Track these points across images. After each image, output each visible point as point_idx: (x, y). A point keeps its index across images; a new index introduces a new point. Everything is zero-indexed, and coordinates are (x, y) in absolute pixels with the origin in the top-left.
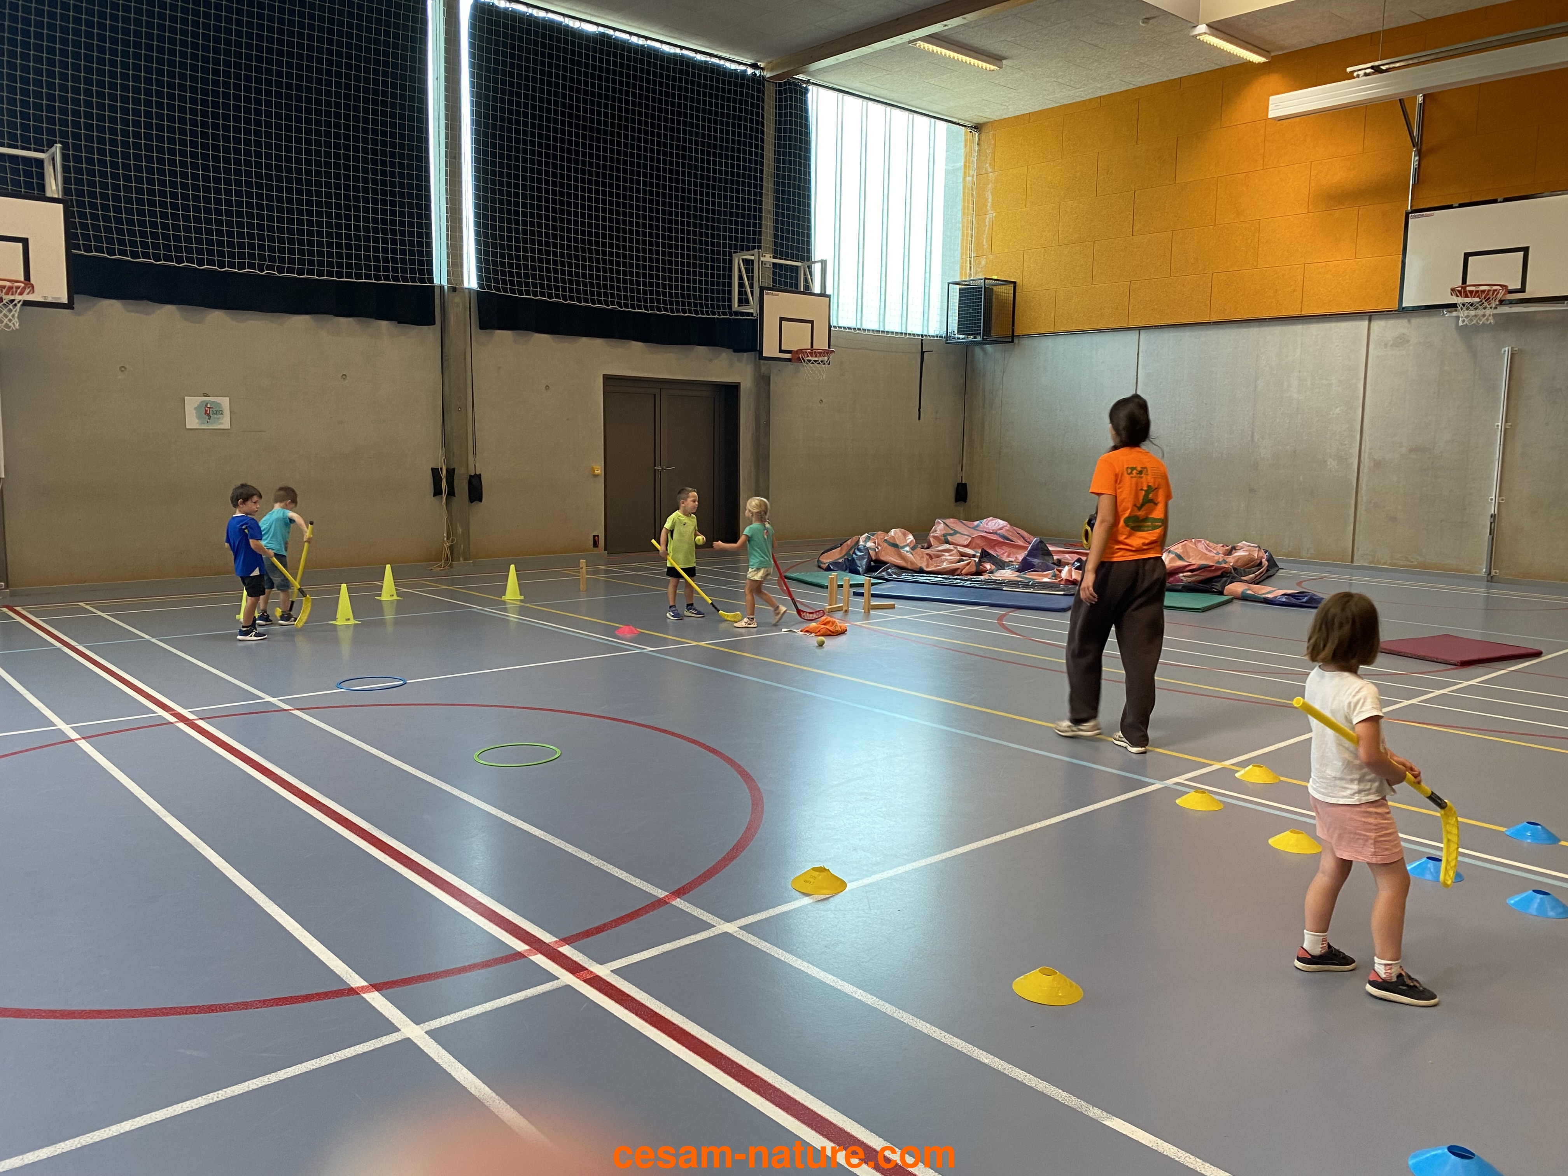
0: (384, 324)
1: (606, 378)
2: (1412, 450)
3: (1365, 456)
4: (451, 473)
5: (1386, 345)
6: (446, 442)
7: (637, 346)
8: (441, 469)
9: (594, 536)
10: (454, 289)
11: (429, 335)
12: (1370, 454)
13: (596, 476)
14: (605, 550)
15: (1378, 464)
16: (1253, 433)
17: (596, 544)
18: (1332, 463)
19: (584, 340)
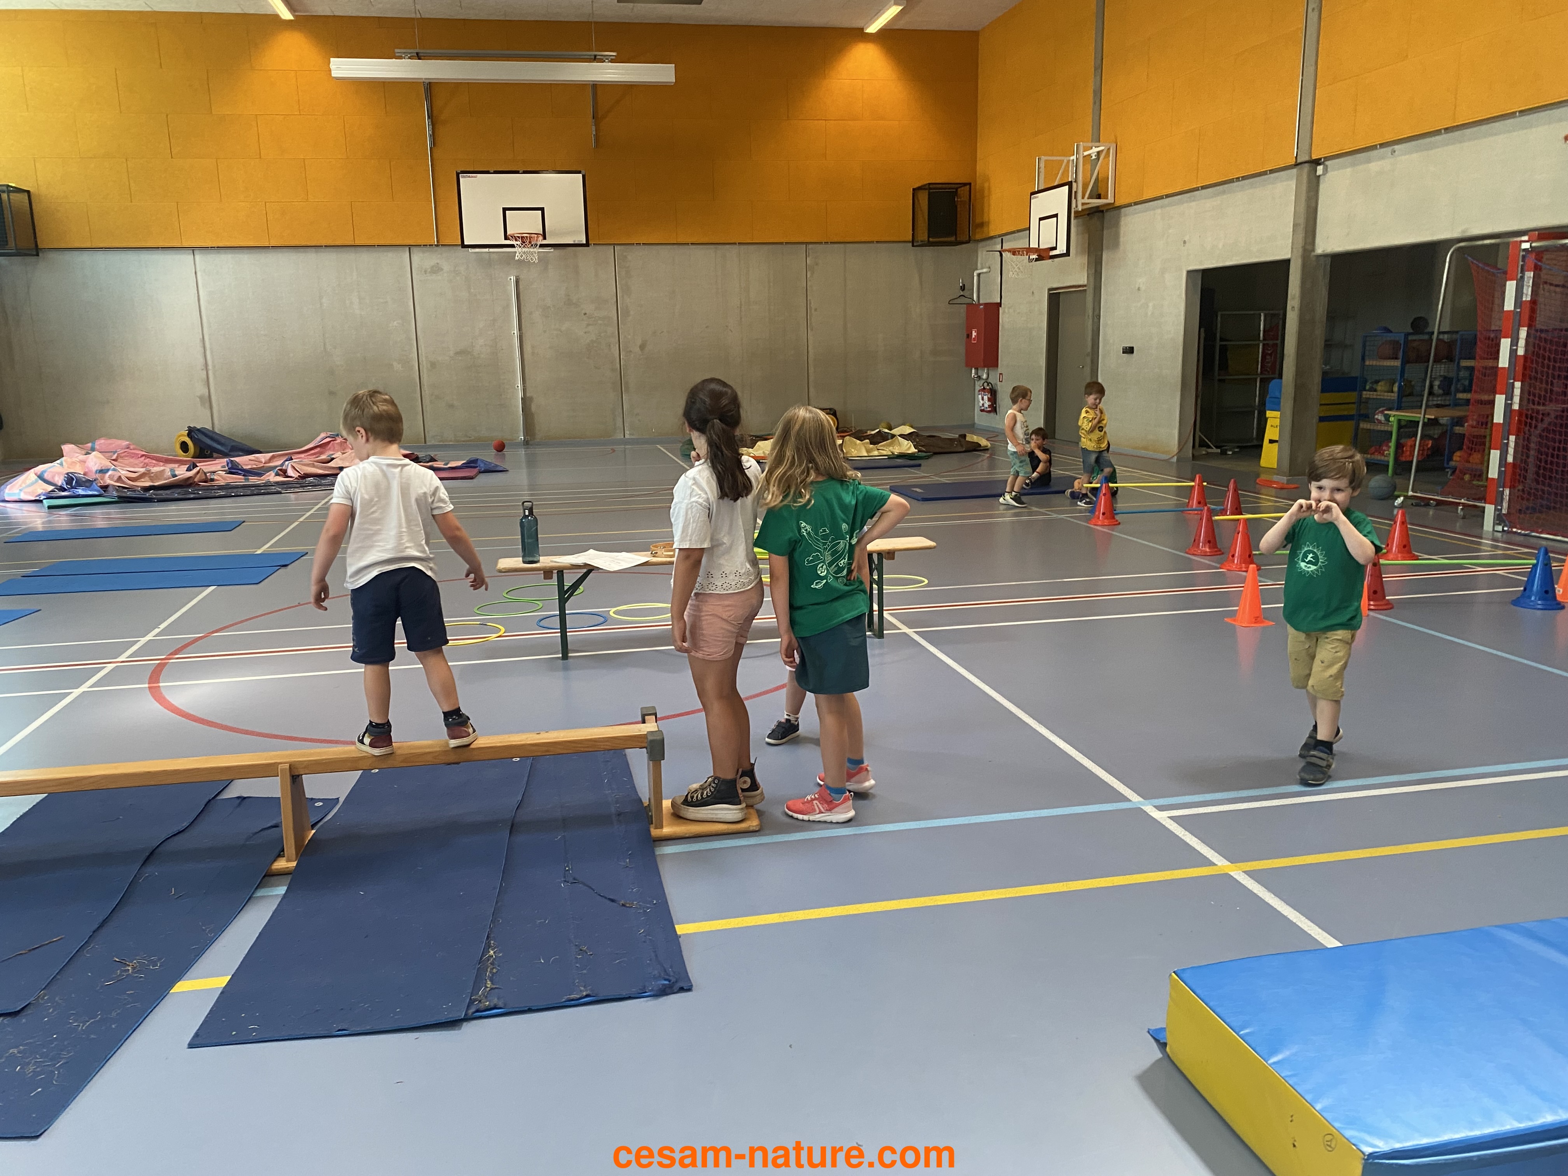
2: (457, 353)
3: (423, 359)
5: (426, 272)
12: (427, 357)
15: (433, 365)
16: (325, 344)
18: (397, 366)
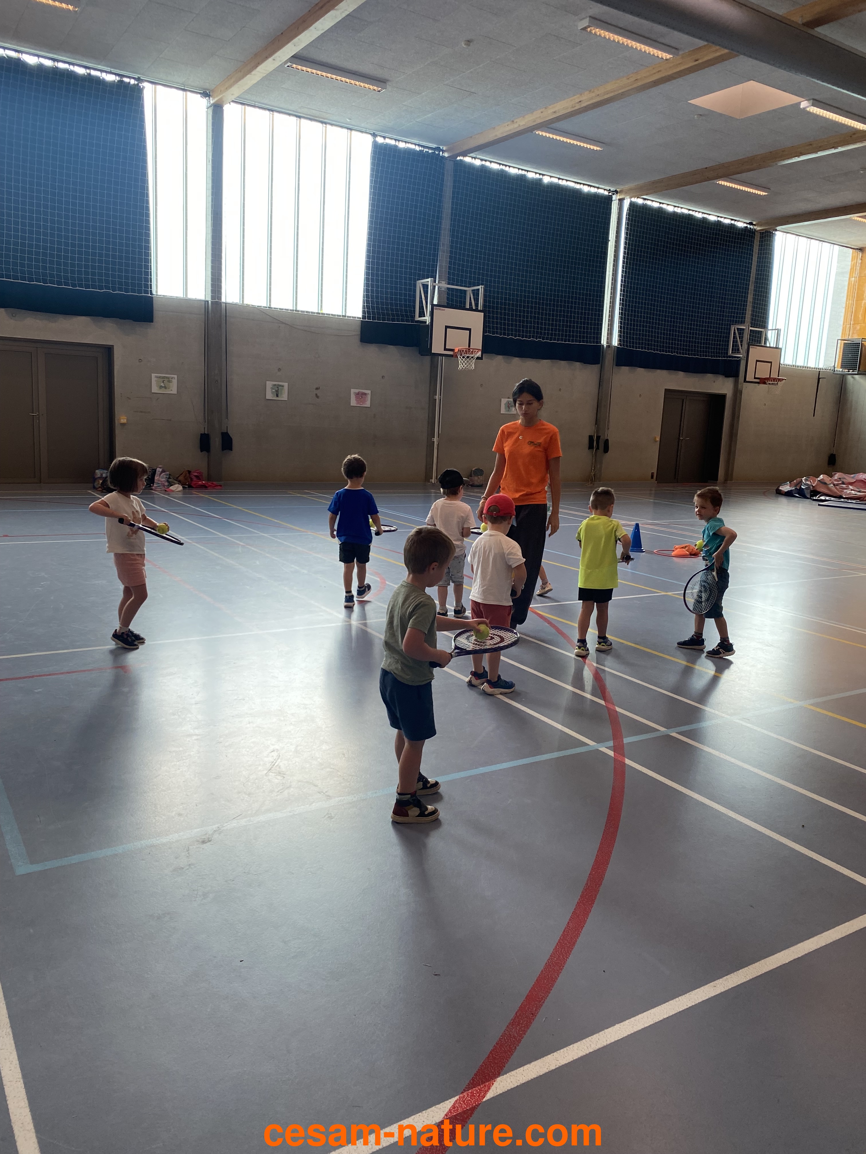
0: (578, 363)
1: (667, 391)
4: (598, 438)
6: (597, 422)
7: (681, 374)
8: (594, 436)
9: (652, 473)
10: (608, 347)
11: (596, 368)
13: (656, 441)
14: (656, 481)
17: (652, 477)
19: (659, 371)
